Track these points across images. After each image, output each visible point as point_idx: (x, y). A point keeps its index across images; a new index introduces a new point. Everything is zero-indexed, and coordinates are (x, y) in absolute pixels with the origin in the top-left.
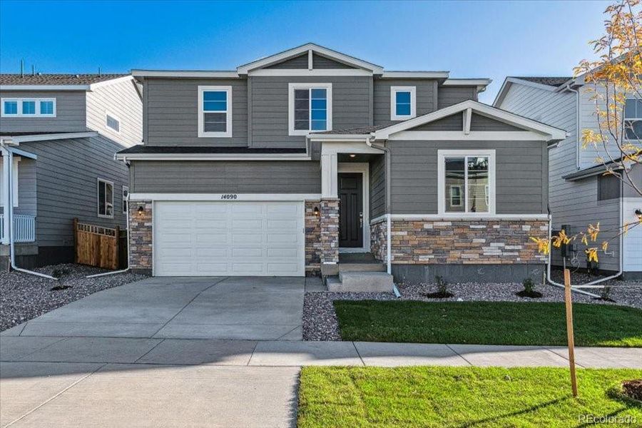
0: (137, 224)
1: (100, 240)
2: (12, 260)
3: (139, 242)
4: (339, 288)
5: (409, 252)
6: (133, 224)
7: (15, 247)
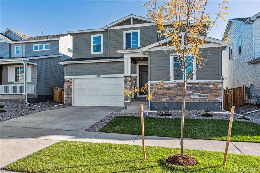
0: (67, 87)
1: (61, 93)
2: (26, 100)
3: (68, 94)
4: (125, 111)
5: (158, 97)
6: (66, 87)
7: (27, 96)
